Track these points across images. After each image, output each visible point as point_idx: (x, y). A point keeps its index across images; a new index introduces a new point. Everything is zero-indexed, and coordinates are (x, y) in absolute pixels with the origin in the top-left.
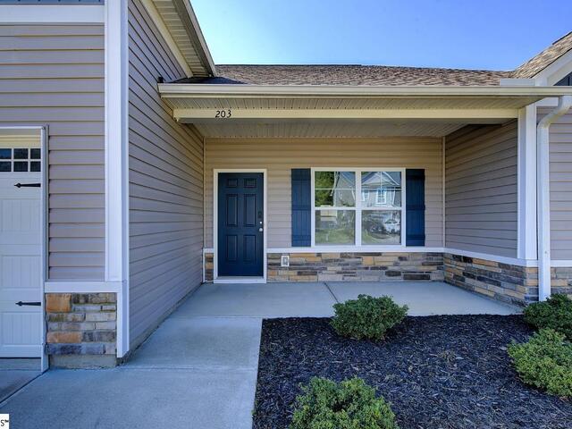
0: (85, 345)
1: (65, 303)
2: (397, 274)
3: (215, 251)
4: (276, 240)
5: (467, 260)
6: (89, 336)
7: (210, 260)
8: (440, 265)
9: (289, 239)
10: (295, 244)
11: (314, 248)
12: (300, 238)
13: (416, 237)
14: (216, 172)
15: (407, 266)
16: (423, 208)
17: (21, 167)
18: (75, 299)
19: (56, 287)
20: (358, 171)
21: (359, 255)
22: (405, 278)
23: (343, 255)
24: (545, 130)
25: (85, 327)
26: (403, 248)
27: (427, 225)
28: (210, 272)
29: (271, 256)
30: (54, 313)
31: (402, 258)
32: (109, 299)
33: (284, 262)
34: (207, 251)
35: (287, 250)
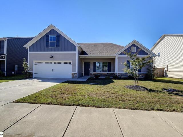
4: (91, 71)
6: (75, 76)
7: (83, 73)
11: (96, 72)
14: (84, 62)
15: (108, 75)
18: (74, 73)
19: (72, 72)
20: (102, 62)
21: (102, 73)
23: (100, 73)
24: (117, 59)
26: (108, 72)
28: (83, 75)
29: (90, 73)
30: (72, 74)
31: (108, 73)
32: (76, 73)
33: (92, 74)
34: (82, 72)
35: (93, 72)
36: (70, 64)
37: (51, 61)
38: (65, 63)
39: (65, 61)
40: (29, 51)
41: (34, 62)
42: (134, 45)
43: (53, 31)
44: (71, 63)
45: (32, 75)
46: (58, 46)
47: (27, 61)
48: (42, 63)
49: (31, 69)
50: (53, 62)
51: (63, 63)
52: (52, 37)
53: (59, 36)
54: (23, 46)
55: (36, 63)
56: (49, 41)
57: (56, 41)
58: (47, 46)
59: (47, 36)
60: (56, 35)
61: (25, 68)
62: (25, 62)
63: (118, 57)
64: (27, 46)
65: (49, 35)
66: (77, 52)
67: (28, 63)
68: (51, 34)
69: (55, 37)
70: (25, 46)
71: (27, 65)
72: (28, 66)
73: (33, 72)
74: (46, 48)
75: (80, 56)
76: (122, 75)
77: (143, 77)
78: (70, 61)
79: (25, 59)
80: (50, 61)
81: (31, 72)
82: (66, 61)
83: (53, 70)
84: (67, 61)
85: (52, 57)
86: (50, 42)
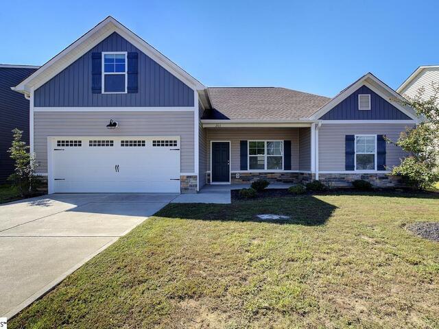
0: (190, 188)
1: (185, 178)
2: (280, 181)
3: (211, 172)
4: (234, 168)
5: (303, 174)
6: (191, 186)
7: (209, 175)
8: (297, 177)
9: (239, 167)
10: (241, 169)
11: (249, 171)
12: (243, 167)
13: (288, 167)
14: (211, 142)
15: (284, 178)
16: (290, 156)
17: (171, 145)
18: (188, 177)
19: (182, 174)
20: (266, 141)
21: (266, 173)
22: (284, 182)
23: (260, 173)
24: (317, 131)
25: (190, 184)
26: (282, 171)
27: (292, 162)
28: (209, 180)
29: (232, 174)
30: (182, 180)
31: (282, 174)
32: (195, 177)
33: (237, 176)
34: (208, 172)
35: (239, 172)
36: (173, 147)
37: (109, 139)
38: (156, 143)
39: (157, 139)
40: (35, 106)
41: (52, 142)
42: (364, 90)
43: (115, 40)
44: (178, 143)
45: (47, 183)
46: (133, 89)
47: (26, 138)
48: (78, 144)
49: (42, 163)
50: (117, 141)
51: (152, 143)
52: (112, 60)
53: (135, 55)
54: (12, 88)
55: (59, 145)
56: (103, 73)
57: (126, 73)
58: (97, 89)
59: (95, 55)
60: (126, 53)
61: (18, 161)
62: (19, 141)
63: (320, 125)
64: (27, 88)
65: (103, 53)
66: (195, 110)
67: (32, 146)
68: (107, 51)
69: (124, 61)
70: (19, 88)
71: (28, 151)
72: (32, 155)
73: (51, 174)
74: (93, 95)
75: (203, 121)
76: (330, 178)
77: (392, 185)
78: (173, 139)
79: (18, 133)
80: (105, 139)
81: (43, 174)
82: (161, 139)
83: (117, 167)
84: (165, 139)
85: (113, 125)
86: (105, 75)
